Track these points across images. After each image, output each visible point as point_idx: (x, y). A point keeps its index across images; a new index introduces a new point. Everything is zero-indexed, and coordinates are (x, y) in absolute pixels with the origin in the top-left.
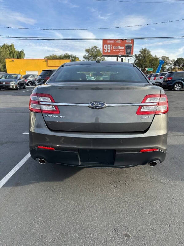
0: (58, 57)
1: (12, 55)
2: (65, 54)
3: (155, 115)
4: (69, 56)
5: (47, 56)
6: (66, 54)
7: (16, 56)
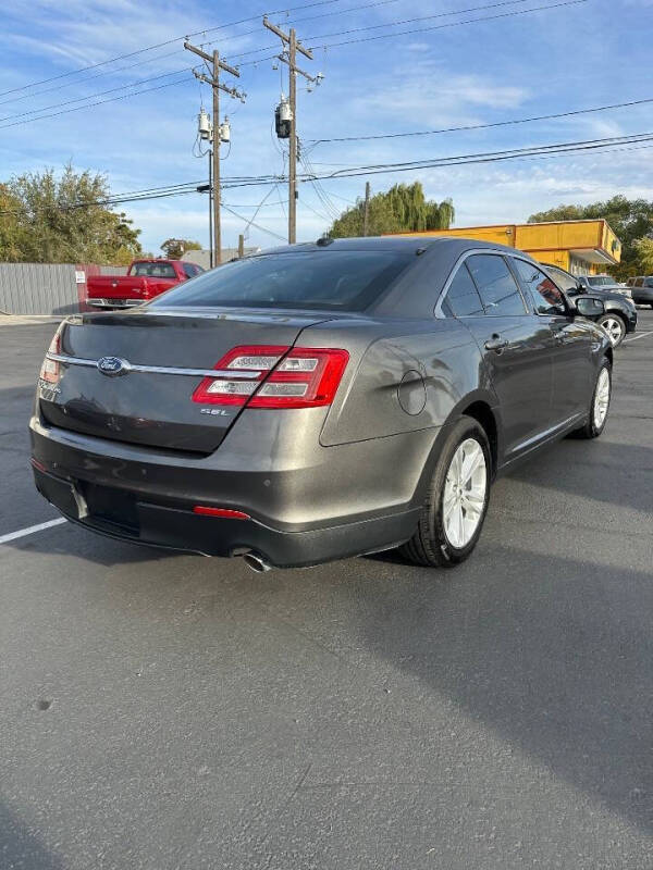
0: (580, 214)
1: (411, 221)
2: (611, 198)
3: (245, 407)
4: (628, 204)
5: (540, 214)
6: (615, 198)
7: (422, 222)
